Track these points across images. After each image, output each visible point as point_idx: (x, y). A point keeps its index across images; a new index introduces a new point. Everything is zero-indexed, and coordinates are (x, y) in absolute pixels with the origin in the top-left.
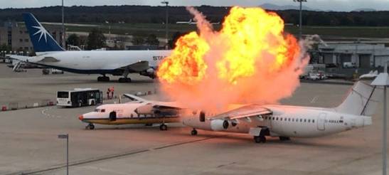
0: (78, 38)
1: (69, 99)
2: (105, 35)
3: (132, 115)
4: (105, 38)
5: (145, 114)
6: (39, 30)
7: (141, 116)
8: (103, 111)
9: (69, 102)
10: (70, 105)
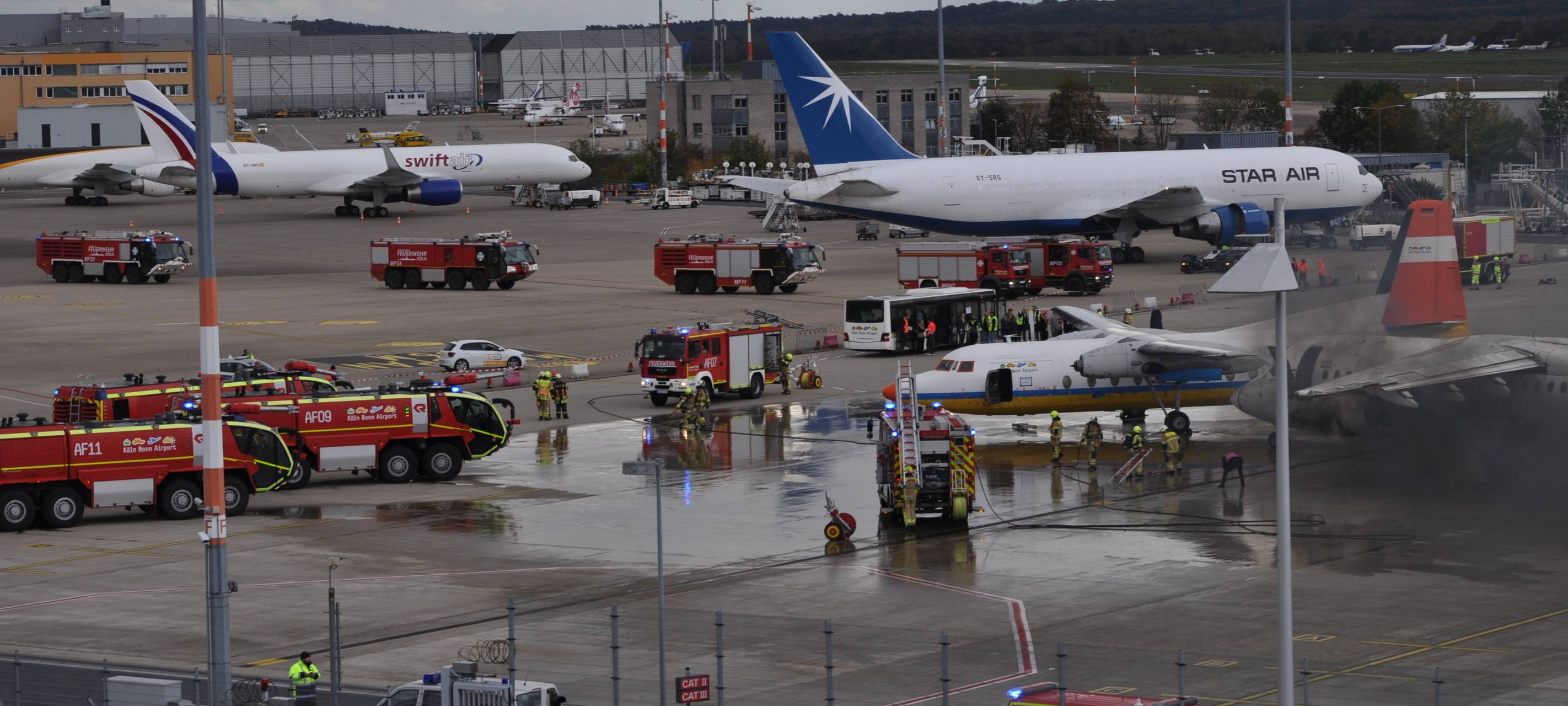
0: (1012, 110)
1: (887, 326)
2: (1105, 97)
3: (1067, 381)
4: (1106, 110)
5: (1115, 378)
6: (824, 87)
7: (1101, 383)
8: (967, 366)
9: (884, 338)
10: (890, 345)
